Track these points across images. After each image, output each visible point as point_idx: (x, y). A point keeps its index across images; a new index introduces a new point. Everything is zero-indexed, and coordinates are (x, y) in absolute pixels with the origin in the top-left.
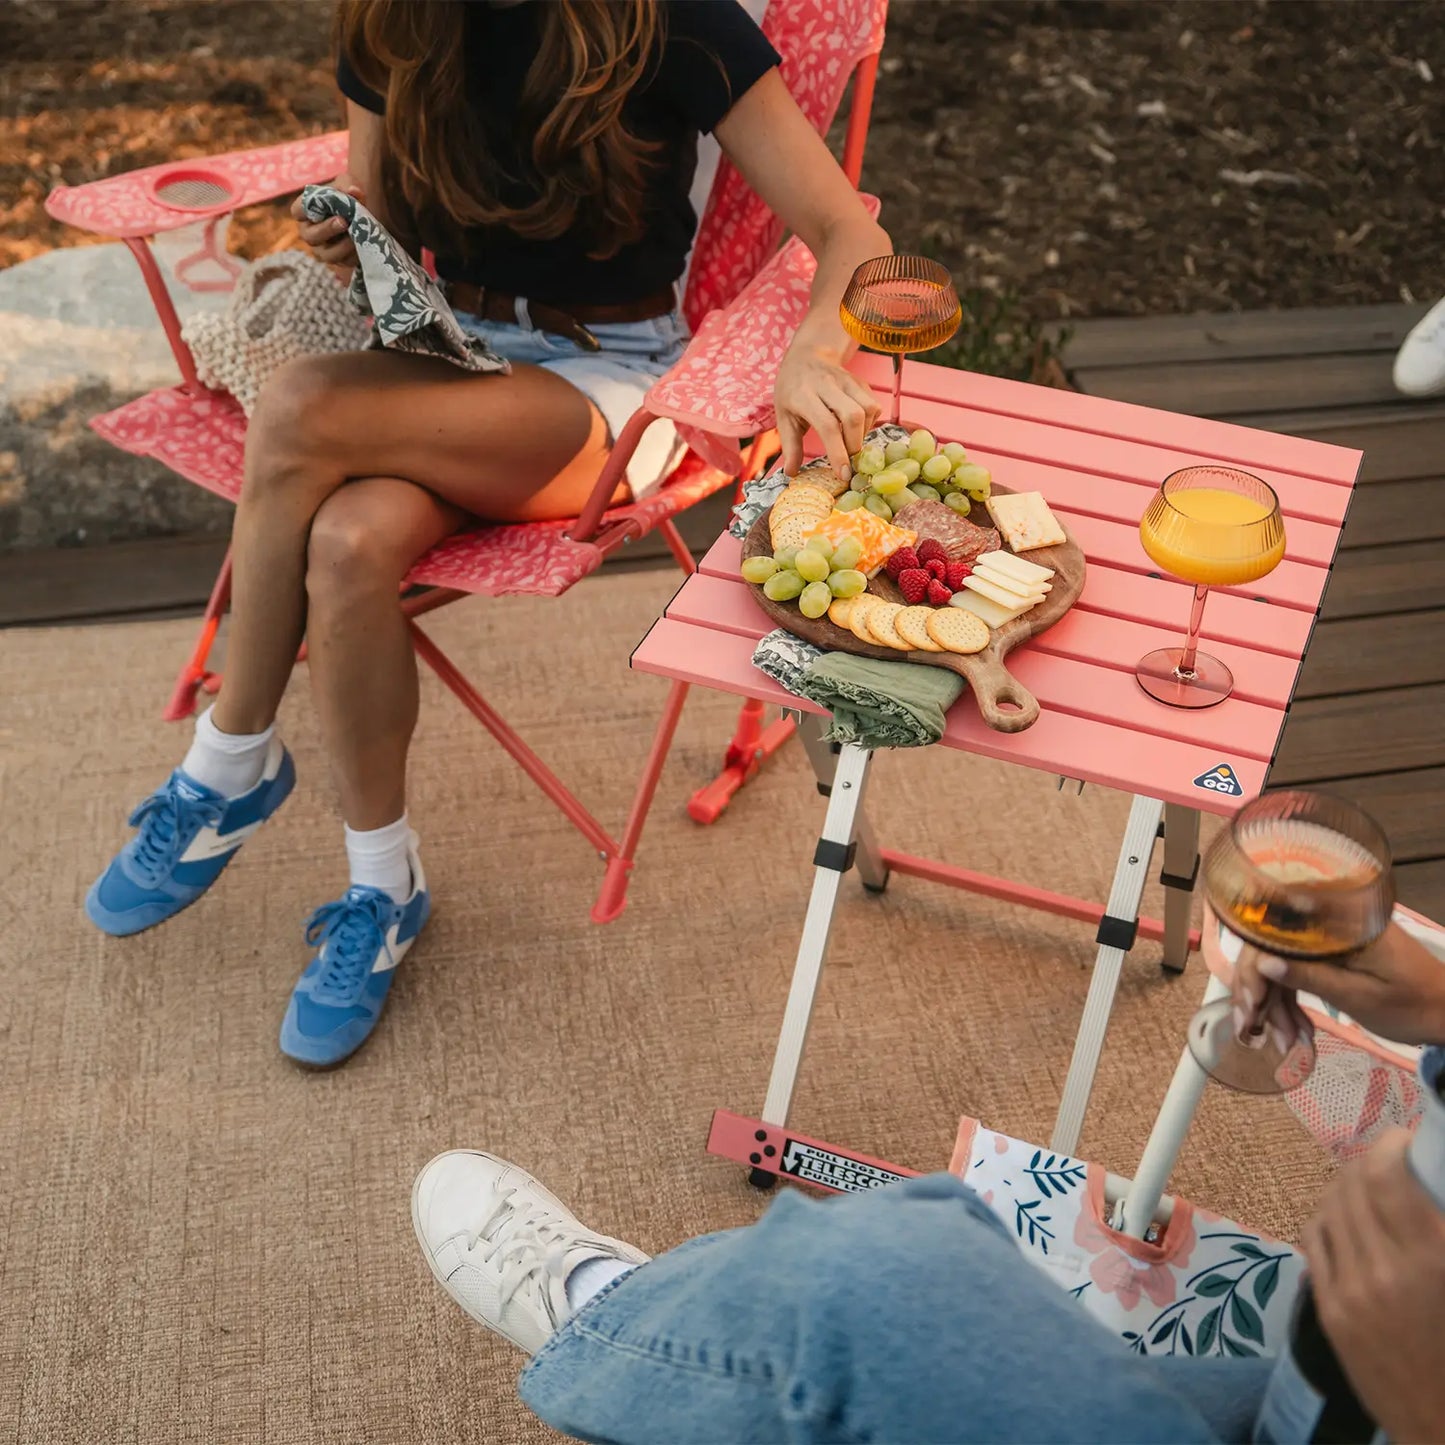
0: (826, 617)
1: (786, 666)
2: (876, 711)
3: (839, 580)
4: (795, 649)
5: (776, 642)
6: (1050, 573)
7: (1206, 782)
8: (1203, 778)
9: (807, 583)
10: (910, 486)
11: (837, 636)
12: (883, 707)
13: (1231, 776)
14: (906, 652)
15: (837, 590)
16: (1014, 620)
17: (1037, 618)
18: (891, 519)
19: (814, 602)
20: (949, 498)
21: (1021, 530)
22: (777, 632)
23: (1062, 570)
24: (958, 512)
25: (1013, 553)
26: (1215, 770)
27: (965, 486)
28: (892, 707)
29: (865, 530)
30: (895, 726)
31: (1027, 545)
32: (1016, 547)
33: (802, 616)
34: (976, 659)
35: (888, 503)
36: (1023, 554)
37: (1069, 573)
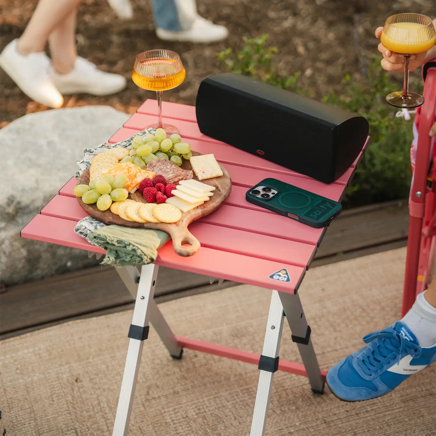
0: (109, 210)
1: (89, 232)
2: (124, 249)
3: (115, 193)
4: (94, 224)
5: (85, 222)
6: (214, 188)
7: (274, 277)
8: (274, 275)
9: (101, 195)
10: (155, 154)
11: (113, 218)
12: (127, 247)
13: (287, 274)
14: (143, 223)
15: (114, 198)
16: (194, 209)
17: (205, 208)
18: (144, 168)
19: (103, 204)
20: (172, 158)
21: (203, 170)
22: (87, 218)
23: (220, 187)
24: (176, 164)
25: (199, 181)
26: (280, 272)
27: (180, 153)
28: (131, 246)
29: (129, 172)
30: (133, 255)
31: (205, 177)
32: (200, 178)
33: (98, 210)
34: (174, 225)
35: (144, 161)
36: (203, 181)
37: (223, 188)
